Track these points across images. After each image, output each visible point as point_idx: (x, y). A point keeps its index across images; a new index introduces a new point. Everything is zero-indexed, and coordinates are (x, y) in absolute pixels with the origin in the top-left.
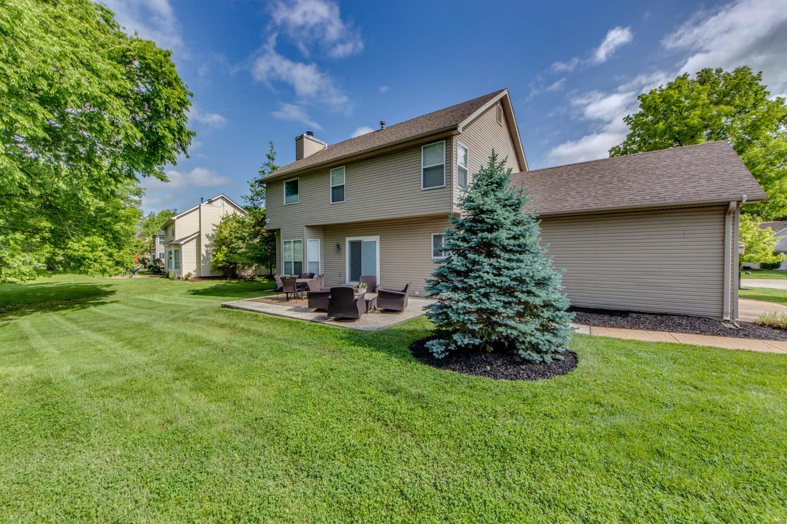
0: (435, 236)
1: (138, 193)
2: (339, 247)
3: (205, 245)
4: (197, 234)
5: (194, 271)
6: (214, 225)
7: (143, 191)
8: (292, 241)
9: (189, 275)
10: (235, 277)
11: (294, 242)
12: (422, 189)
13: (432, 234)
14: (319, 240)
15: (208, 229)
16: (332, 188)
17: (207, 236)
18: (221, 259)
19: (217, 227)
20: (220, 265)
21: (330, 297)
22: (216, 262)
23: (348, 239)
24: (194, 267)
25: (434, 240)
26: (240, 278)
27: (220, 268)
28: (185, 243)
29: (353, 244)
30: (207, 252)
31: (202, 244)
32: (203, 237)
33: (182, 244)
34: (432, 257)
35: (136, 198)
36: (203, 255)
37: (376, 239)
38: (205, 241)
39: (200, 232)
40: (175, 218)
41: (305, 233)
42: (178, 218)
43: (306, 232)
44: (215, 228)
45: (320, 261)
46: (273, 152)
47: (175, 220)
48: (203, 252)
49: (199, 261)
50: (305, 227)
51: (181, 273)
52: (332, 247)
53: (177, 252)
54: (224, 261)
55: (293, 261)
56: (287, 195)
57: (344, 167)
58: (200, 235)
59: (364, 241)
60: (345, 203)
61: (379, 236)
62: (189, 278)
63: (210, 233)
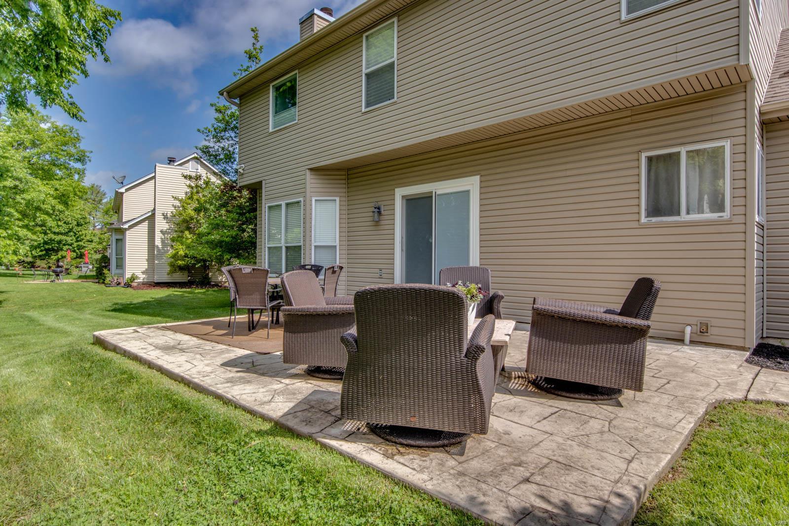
0: (650, 159)
1: (81, 159)
2: (379, 213)
3: (161, 231)
4: (150, 214)
5: (143, 273)
6: (175, 198)
7: (88, 154)
8: (283, 203)
9: (133, 278)
10: (205, 282)
11: (287, 204)
12: (624, 16)
13: (644, 156)
14: (338, 199)
15: (166, 206)
16: (367, 75)
17: (165, 217)
18: (181, 253)
19: (180, 201)
20: (180, 263)
21: (353, 331)
22: (175, 257)
23: (400, 192)
24: (145, 266)
25: (649, 171)
26: (213, 286)
27: (181, 268)
28: (131, 227)
29: (411, 202)
30: (163, 241)
31: (156, 228)
32: (159, 218)
33: (126, 229)
34: (644, 220)
35: (78, 165)
36: (158, 247)
37: (471, 184)
38: (161, 225)
39: (154, 209)
40: (123, 190)
41: (308, 186)
42: (127, 190)
43: (310, 180)
44: (177, 203)
45: (337, 243)
46: (258, 46)
47: (123, 193)
48: (158, 243)
49: (151, 258)
50: (308, 172)
51: (122, 275)
52: (365, 214)
53: (120, 243)
54: (186, 256)
55: (283, 244)
56: (276, 112)
57: (395, 19)
58: (153, 215)
59: (438, 192)
60: (395, 103)
61: (477, 178)
62: (134, 284)
63: (170, 211)
